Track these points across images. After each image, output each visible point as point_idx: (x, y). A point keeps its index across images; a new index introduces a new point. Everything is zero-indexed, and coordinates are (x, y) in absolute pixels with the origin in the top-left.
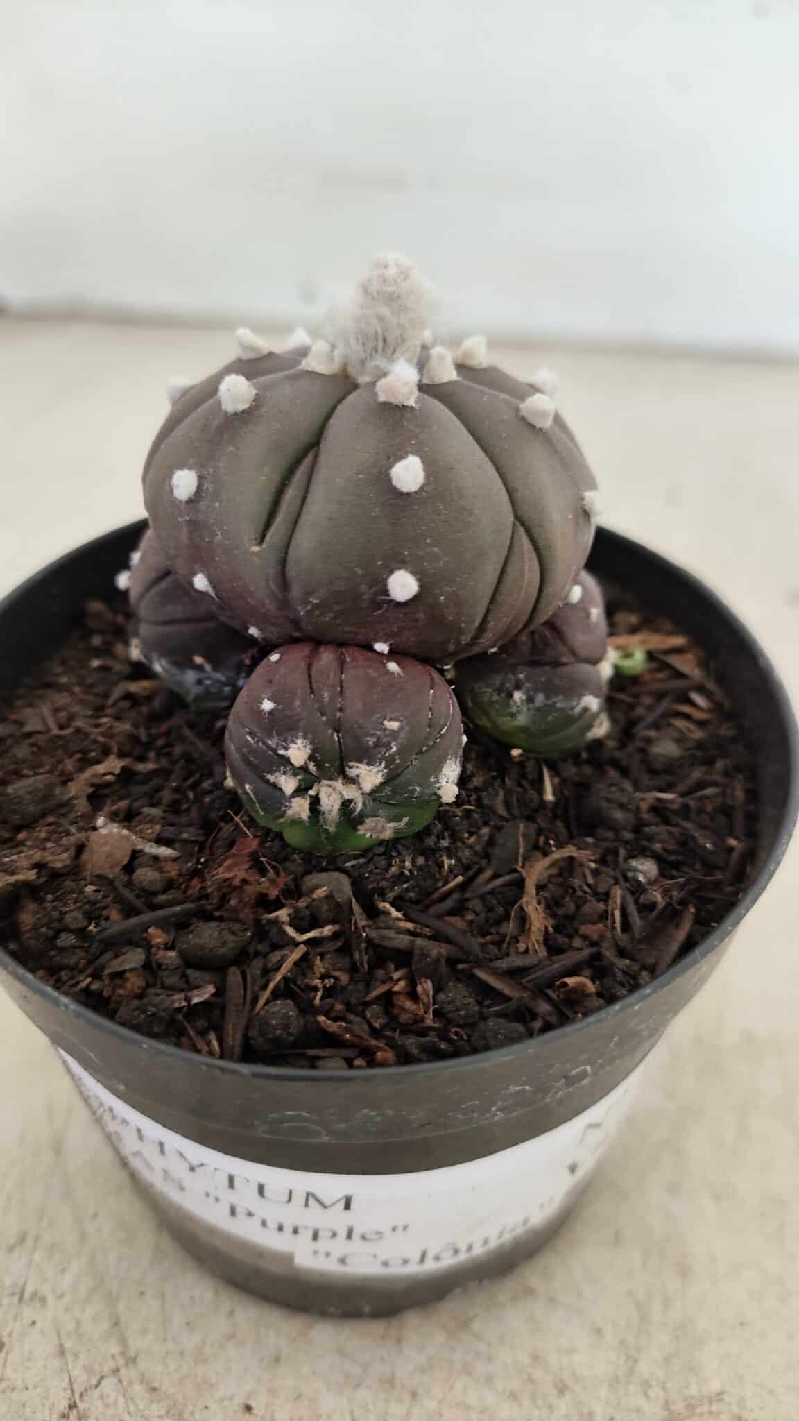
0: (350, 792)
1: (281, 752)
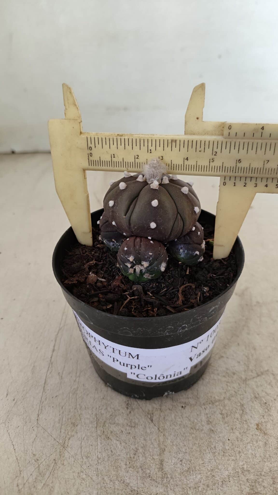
0: (142, 268)
1: (128, 259)
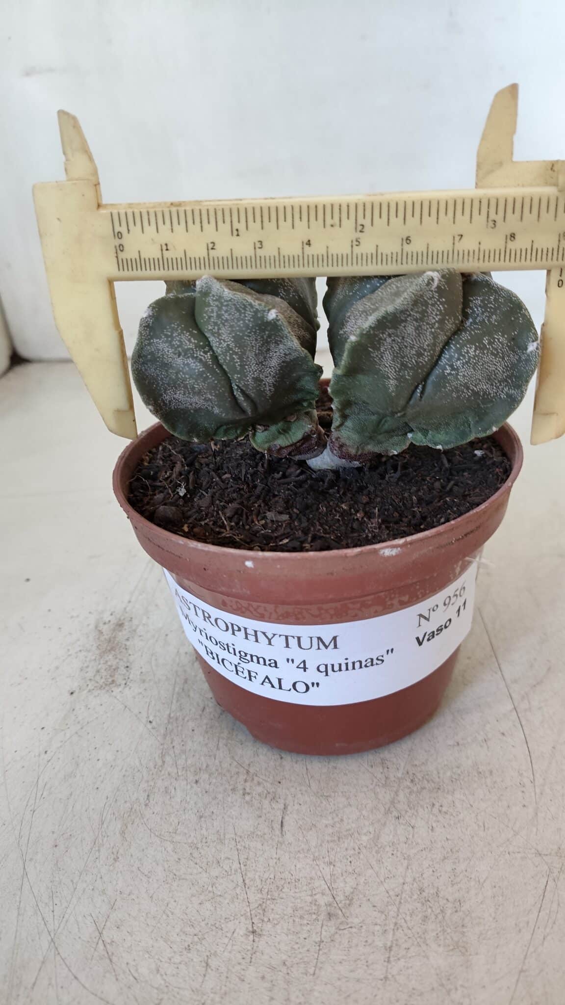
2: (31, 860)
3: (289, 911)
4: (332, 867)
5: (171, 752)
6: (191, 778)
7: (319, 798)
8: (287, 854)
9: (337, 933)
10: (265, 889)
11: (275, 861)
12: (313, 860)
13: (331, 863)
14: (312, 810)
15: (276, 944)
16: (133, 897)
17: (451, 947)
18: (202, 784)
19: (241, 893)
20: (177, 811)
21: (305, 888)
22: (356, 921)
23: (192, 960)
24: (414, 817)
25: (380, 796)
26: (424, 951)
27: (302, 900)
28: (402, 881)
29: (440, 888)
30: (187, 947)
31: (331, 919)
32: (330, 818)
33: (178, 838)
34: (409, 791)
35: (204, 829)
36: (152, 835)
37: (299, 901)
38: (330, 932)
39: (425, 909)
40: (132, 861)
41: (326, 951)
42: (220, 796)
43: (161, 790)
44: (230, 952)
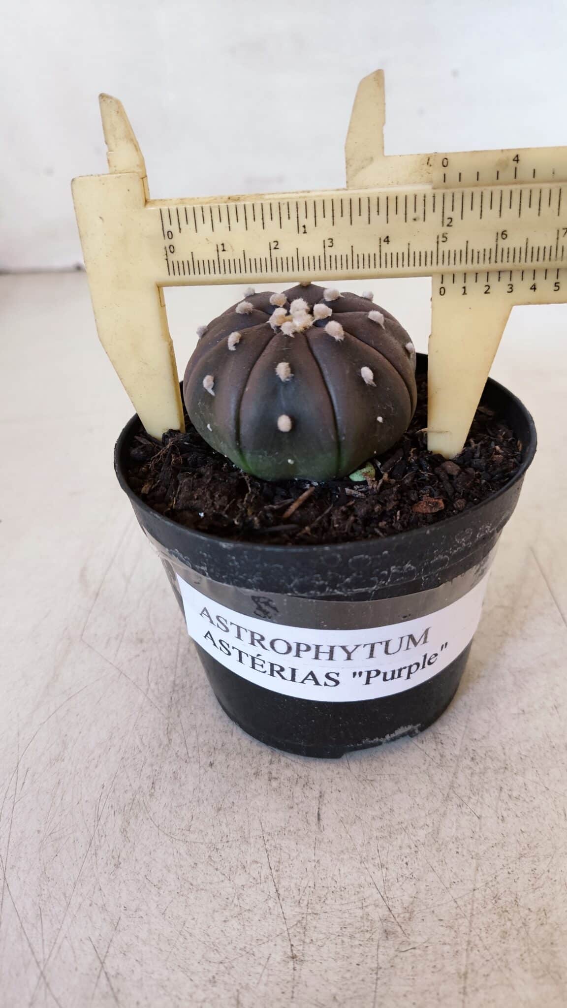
2: (13, 867)
3: (336, 929)
4: (384, 870)
5: (178, 728)
6: (205, 760)
7: (361, 782)
8: (328, 855)
9: (397, 956)
10: (303, 900)
11: (313, 864)
12: (361, 863)
13: (382, 866)
14: (354, 798)
15: (323, 973)
16: (141, 913)
17: (541, 973)
18: (219, 767)
19: (274, 906)
20: (190, 802)
21: (353, 898)
22: (420, 940)
23: (219, 996)
24: (479, 804)
25: (436, 779)
26: (507, 979)
27: (351, 914)
28: (471, 887)
29: (519, 894)
30: (211, 978)
31: (389, 937)
32: (377, 808)
33: (192, 837)
34: (470, 772)
35: (224, 825)
36: (161, 834)
37: (347, 915)
38: (388, 955)
39: (503, 922)
40: (137, 868)
41: (385, 980)
42: (241, 782)
43: (169, 776)
44: (266, 985)
